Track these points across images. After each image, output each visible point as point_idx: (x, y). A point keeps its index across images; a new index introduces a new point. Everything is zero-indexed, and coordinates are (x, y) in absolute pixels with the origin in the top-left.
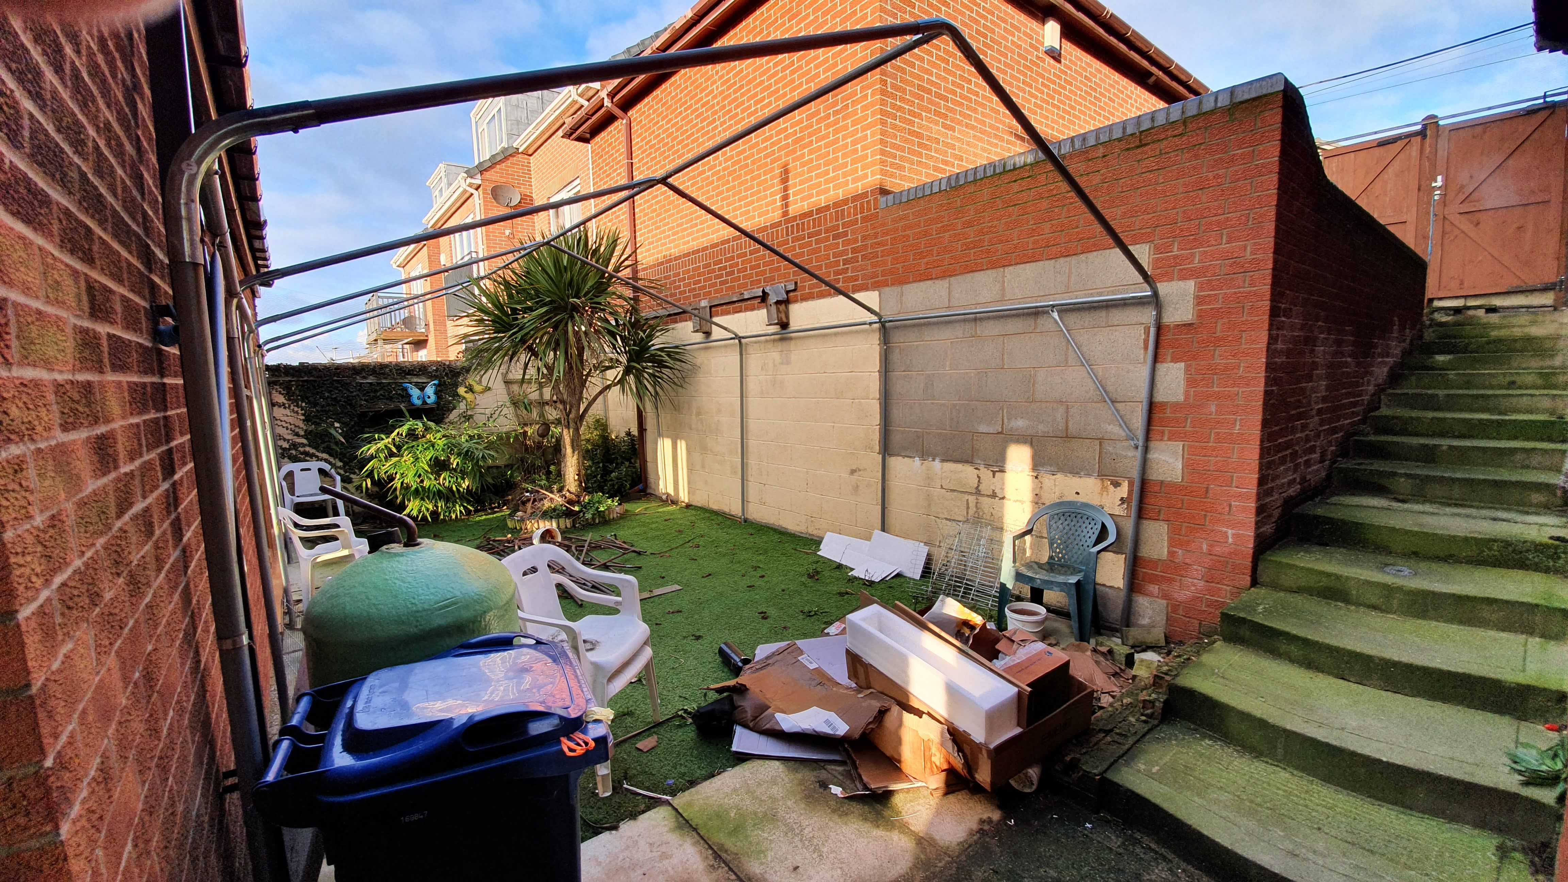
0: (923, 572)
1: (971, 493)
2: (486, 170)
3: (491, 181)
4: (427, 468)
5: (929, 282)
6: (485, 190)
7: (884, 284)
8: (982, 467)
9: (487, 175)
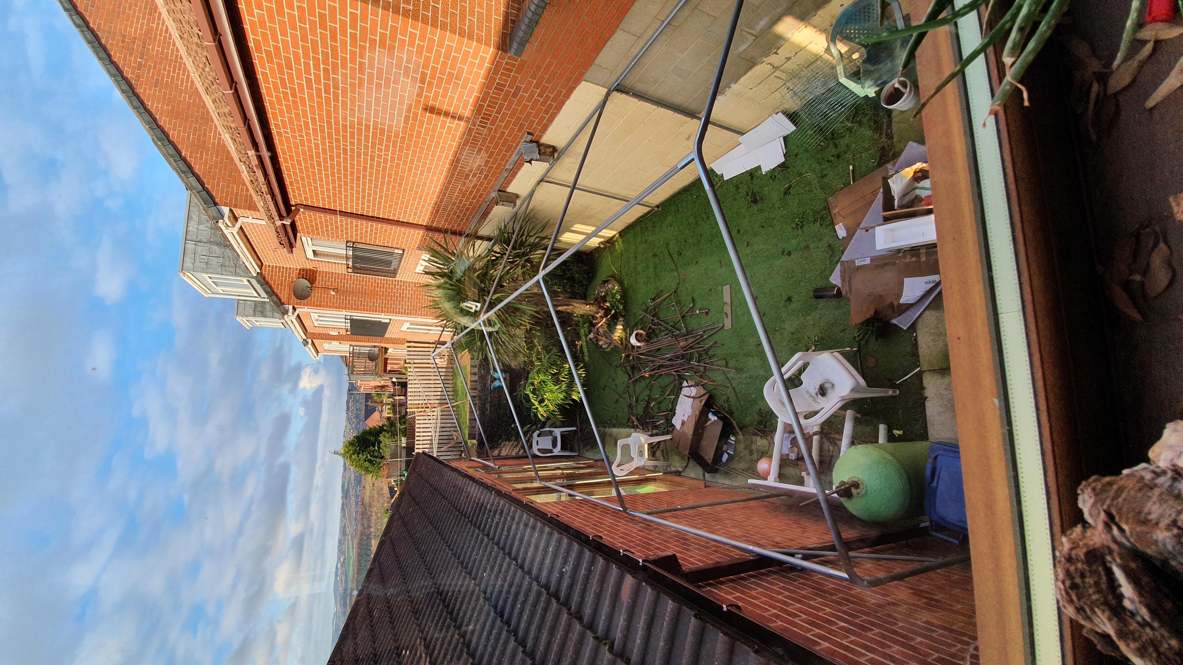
0: (791, 121)
1: (773, 73)
2: (280, 300)
3: (289, 298)
4: (557, 387)
5: (609, 43)
6: (297, 304)
7: (582, 74)
8: (764, 59)
9: (284, 300)
